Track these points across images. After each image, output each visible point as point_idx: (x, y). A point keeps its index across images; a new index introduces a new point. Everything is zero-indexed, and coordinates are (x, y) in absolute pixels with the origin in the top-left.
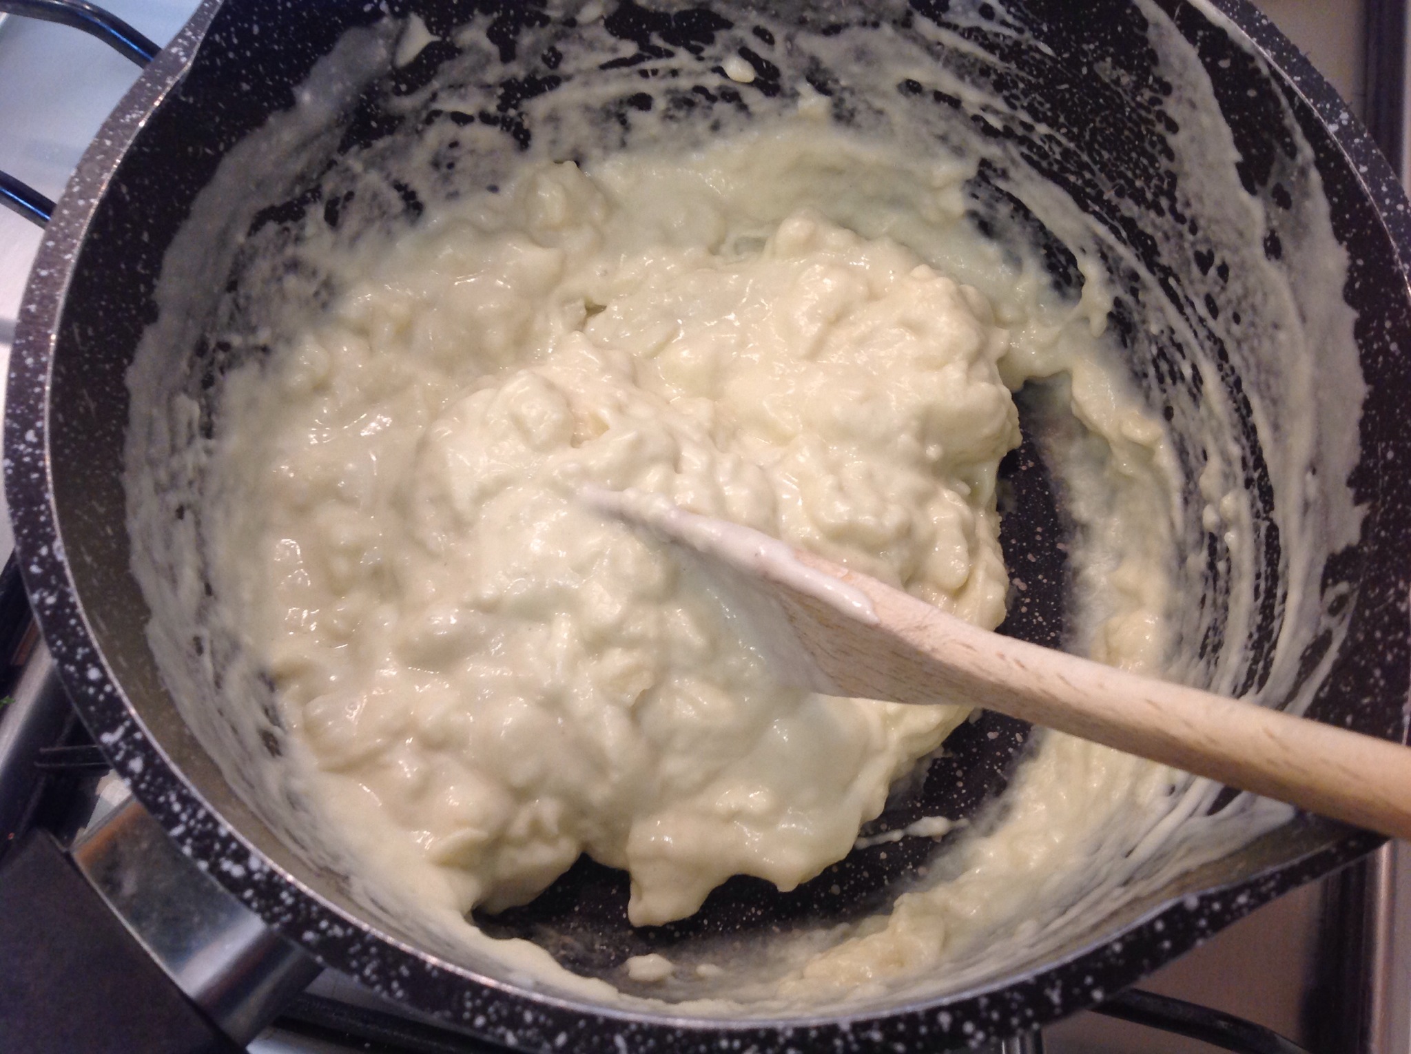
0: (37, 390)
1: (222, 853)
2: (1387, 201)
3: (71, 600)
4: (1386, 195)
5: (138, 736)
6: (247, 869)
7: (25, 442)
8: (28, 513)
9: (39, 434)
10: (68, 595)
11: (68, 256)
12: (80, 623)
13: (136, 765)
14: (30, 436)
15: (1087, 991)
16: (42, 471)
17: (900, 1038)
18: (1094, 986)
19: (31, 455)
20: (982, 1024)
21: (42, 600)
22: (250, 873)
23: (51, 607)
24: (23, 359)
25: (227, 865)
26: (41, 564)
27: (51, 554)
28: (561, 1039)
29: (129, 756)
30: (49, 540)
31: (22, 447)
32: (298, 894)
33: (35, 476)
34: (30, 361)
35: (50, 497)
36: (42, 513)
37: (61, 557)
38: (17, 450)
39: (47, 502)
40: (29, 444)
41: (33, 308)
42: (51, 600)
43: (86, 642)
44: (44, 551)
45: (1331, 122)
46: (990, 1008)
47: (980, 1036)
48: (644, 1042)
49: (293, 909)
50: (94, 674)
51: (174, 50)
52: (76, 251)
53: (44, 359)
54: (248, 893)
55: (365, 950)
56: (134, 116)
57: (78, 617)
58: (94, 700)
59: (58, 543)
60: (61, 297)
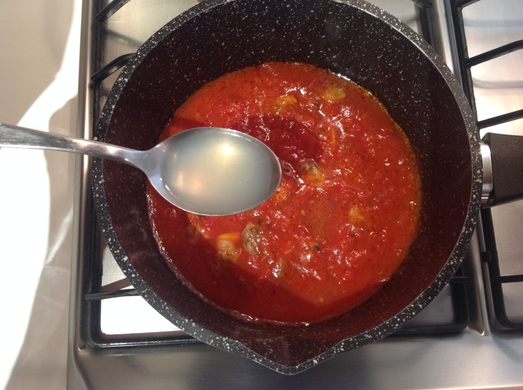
0: (443, 274)
1: (475, 142)
3: (468, 216)
5: (475, 177)
6: (472, 136)
7: (454, 262)
8: (464, 244)
10: (468, 218)
11: (412, 306)
13: (479, 172)
14: (452, 263)
16: (455, 252)
17: (393, 21)
19: (455, 258)
20: (380, 12)
21: (474, 221)
22: (473, 135)
23: (473, 218)
24: (441, 285)
25: (476, 140)
27: (466, 230)
28: (444, 66)
29: (479, 175)
30: (464, 233)
31: (455, 262)
34: (440, 283)
35: (457, 244)
36: (462, 241)
37: (464, 228)
39: (459, 243)
40: (453, 261)
41: (430, 298)
42: (472, 220)
44: (467, 232)
45: (125, 81)
46: (376, 12)
47: (381, 11)
48: (432, 55)
50: (474, 196)
52: (409, 306)
53: (436, 281)
55: (463, 106)
57: (470, 211)
58: (478, 191)
60: (421, 295)
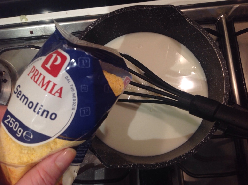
2: (100, 20)
4: (99, 20)
9: (191, 151)
12: (209, 133)
15: (200, 27)
18: (199, 26)
26: (205, 141)
32: (225, 96)
33: (196, 148)
38: (194, 152)
43: (211, 131)
49: (226, 96)
51: (131, 167)
54: (227, 101)
56: (144, 166)
59: (202, 140)
